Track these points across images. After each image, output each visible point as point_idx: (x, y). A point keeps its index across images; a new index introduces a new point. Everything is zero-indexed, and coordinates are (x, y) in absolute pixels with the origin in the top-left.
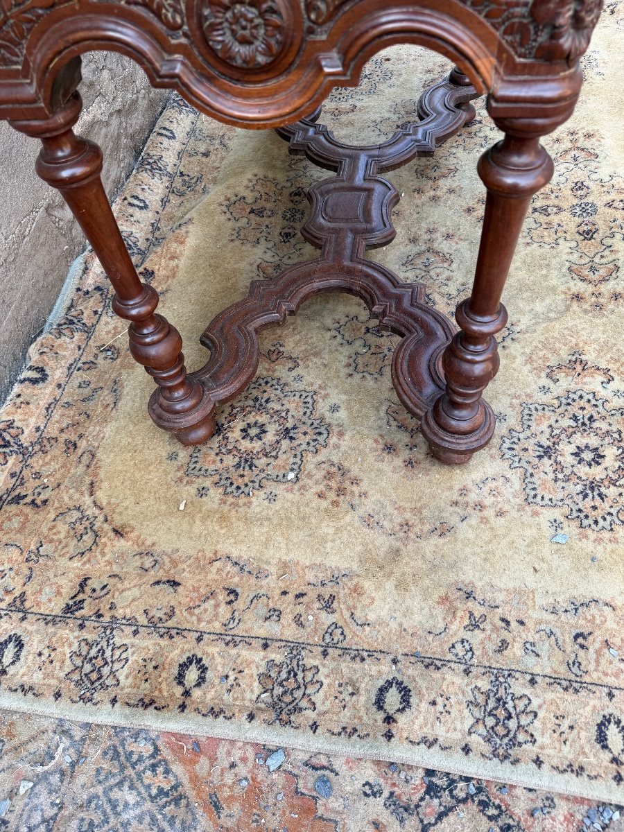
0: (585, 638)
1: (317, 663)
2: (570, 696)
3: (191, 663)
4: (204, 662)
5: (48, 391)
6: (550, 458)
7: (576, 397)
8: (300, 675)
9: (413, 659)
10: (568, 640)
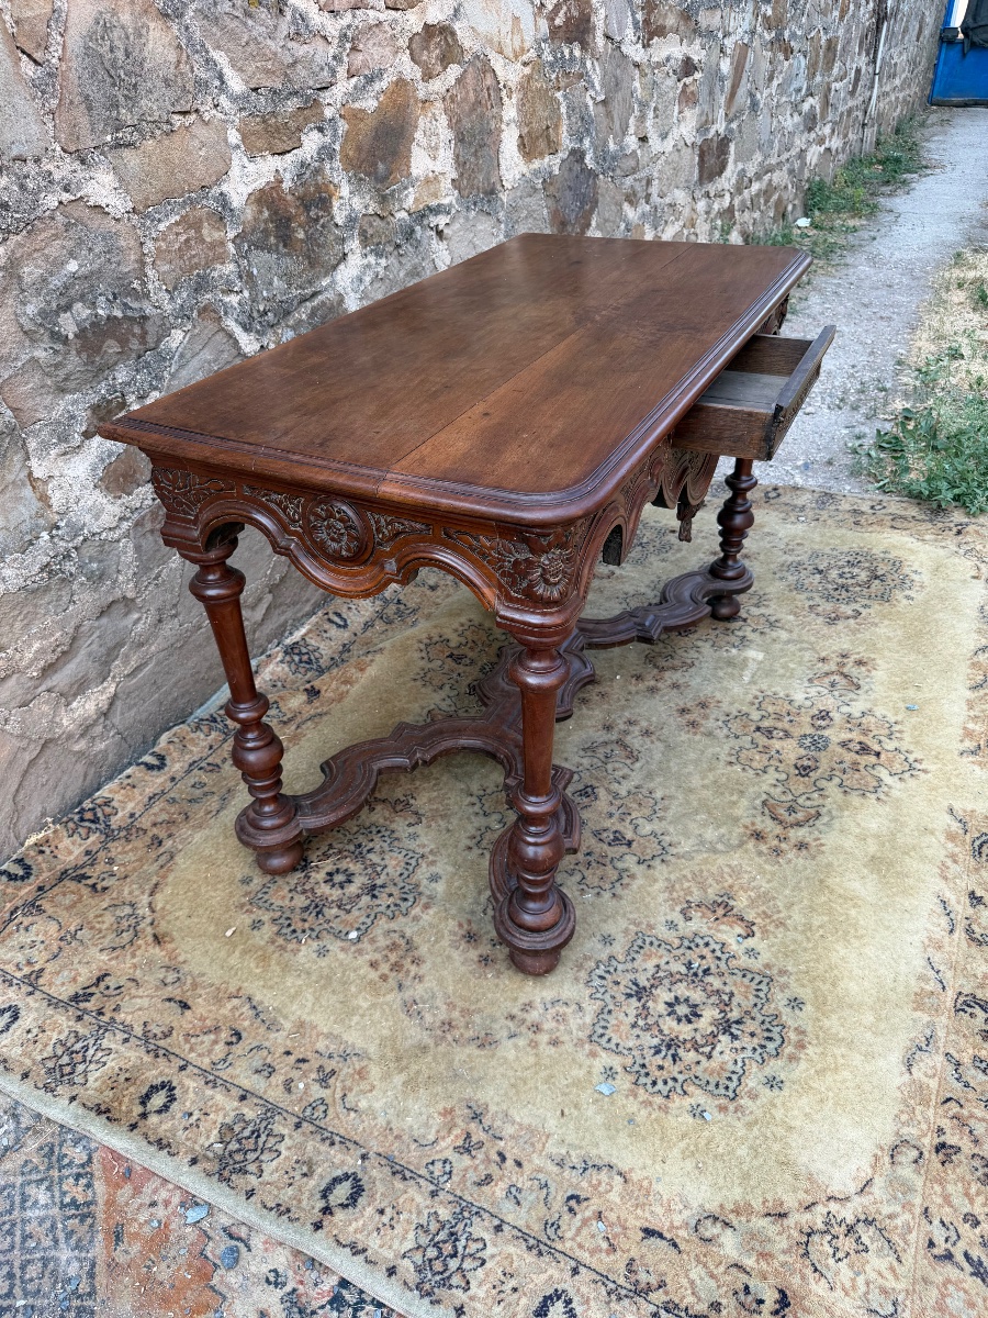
0: (578, 1202)
1: (285, 1132)
2: (530, 1258)
3: (163, 1087)
4: (175, 1092)
5: (159, 781)
6: (639, 1000)
7: (701, 942)
8: (263, 1138)
9: (383, 1162)
10: (559, 1198)
